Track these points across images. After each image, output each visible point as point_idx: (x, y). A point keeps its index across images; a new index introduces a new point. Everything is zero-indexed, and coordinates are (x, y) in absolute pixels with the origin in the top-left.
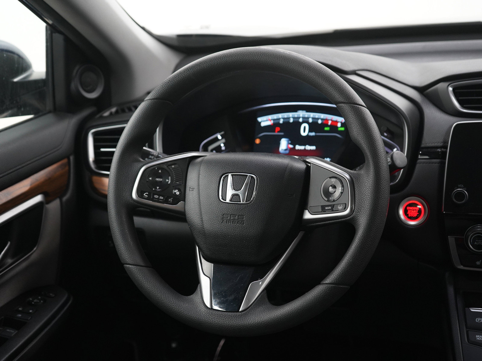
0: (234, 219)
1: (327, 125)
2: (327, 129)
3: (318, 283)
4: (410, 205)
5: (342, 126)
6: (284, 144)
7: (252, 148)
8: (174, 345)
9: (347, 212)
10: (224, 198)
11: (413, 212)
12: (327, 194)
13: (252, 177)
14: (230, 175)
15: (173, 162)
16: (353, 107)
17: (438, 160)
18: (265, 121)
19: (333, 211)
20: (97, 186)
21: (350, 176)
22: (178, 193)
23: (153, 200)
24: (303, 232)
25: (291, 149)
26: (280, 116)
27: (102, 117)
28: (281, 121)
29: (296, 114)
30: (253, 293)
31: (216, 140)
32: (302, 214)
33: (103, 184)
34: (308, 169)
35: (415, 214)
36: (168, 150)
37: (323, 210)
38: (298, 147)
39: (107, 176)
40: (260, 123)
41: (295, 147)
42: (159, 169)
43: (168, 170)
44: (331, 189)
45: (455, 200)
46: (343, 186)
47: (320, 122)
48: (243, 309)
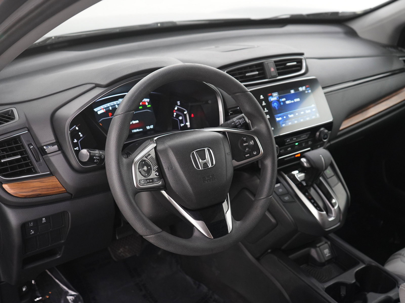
0: (210, 179)
2: (141, 108)
5: (149, 104)
10: (198, 167)
13: (208, 149)
14: (195, 152)
15: (148, 154)
18: (100, 110)
22: (157, 174)
26: (108, 105)
28: (111, 108)
34: (225, 135)
40: (97, 112)
42: (142, 161)
43: (147, 160)
48: (230, 231)
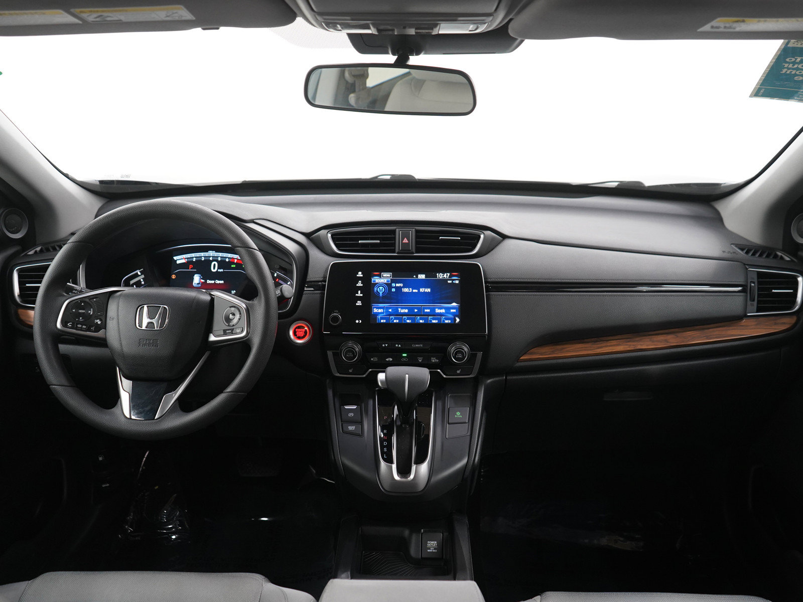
0: (149, 343)
1: (234, 263)
2: (233, 266)
3: (221, 392)
4: (299, 327)
6: (197, 279)
7: (168, 283)
8: (101, 459)
9: (244, 334)
10: (141, 325)
11: (300, 333)
12: (228, 320)
13: (165, 308)
14: (145, 307)
15: (95, 296)
16: (248, 251)
17: (319, 292)
18: (180, 259)
19: (232, 333)
20: (23, 318)
21: (246, 306)
22: (99, 323)
23: (77, 329)
24: (210, 352)
25: (203, 282)
26: (193, 255)
27: (26, 255)
28: (194, 260)
29: (206, 254)
30: (166, 403)
31: (136, 275)
32: (208, 337)
33: (29, 317)
34: (212, 300)
35: (302, 334)
36: (90, 286)
37: (225, 333)
38: (209, 282)
39: (33, 308)
40: (176, 261)
41: (206, 281)
42: (81, 302)
43: (90, 302)
44: (231, 316)
45: (331, 322)
46: (240, 314)
47: (227, 260)
48: (158, 417)
